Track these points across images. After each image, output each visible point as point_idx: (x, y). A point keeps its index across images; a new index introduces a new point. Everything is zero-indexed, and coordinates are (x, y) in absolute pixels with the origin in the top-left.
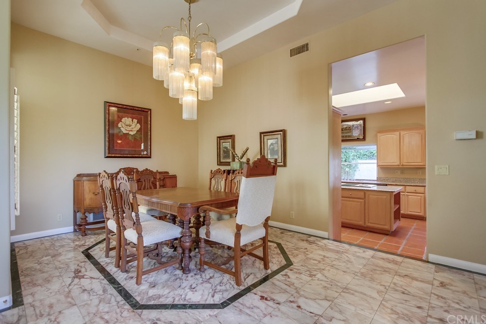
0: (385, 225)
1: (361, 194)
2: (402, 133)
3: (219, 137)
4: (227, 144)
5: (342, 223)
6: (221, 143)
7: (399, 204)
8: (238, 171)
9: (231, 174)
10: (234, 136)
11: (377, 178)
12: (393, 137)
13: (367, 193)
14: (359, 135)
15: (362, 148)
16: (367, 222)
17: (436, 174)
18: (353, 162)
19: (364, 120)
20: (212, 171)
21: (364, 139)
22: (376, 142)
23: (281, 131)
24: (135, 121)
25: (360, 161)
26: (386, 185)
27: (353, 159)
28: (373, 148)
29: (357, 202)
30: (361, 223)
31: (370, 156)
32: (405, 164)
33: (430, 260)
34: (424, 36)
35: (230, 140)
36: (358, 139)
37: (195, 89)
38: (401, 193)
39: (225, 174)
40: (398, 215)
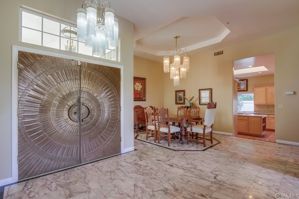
0: (258, 132)
1: (247, 118)
2: (267, 87)
3: (177, 91)
4: (181, 94)
5: (238, 132)
6: (177, 94)
7: (265, 123)
8: (192, 107)
9: (189, 108)
10: (185, 90)
11: (254, 111)
12: (263, 89)
13: (249, 118)
14: (244, 88)
15: (245, 95)
16: (249, 131)
17: (279, 108)
18: (241, 102)
19: (247, 80)
20: (178, 107)
21: (247, 90)
22: (253, 92)
23: (210, 89)
24: (140, 84)
25: (244, 102)
26: (259, 114)
27: (240, 101)
28: (252, 95)
29: (245, 122)
30: (246, 132)
31: (250, 99)
32: (269, 103)
33: (276, 142)
34: (274, 53)
35: (183, 93)
36: (244, 91)
37: (179, 74)
38: (266, 118)
39: (186, 108)
40: (264, 128)
